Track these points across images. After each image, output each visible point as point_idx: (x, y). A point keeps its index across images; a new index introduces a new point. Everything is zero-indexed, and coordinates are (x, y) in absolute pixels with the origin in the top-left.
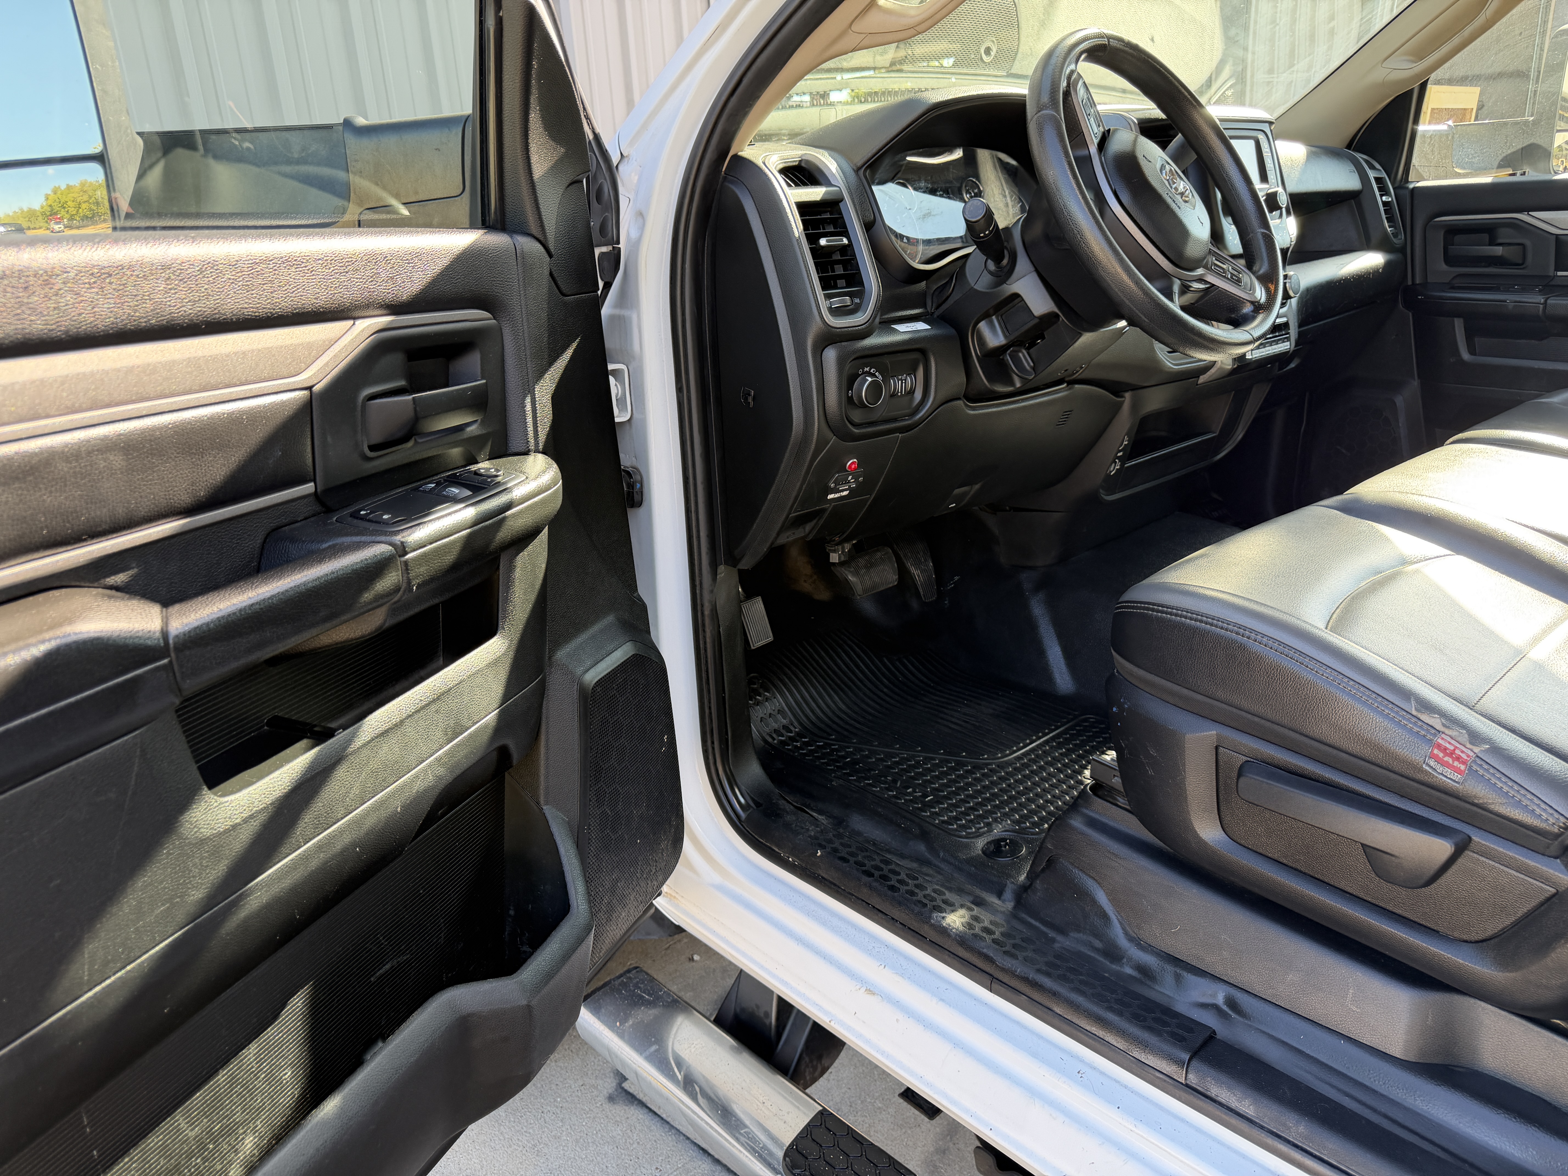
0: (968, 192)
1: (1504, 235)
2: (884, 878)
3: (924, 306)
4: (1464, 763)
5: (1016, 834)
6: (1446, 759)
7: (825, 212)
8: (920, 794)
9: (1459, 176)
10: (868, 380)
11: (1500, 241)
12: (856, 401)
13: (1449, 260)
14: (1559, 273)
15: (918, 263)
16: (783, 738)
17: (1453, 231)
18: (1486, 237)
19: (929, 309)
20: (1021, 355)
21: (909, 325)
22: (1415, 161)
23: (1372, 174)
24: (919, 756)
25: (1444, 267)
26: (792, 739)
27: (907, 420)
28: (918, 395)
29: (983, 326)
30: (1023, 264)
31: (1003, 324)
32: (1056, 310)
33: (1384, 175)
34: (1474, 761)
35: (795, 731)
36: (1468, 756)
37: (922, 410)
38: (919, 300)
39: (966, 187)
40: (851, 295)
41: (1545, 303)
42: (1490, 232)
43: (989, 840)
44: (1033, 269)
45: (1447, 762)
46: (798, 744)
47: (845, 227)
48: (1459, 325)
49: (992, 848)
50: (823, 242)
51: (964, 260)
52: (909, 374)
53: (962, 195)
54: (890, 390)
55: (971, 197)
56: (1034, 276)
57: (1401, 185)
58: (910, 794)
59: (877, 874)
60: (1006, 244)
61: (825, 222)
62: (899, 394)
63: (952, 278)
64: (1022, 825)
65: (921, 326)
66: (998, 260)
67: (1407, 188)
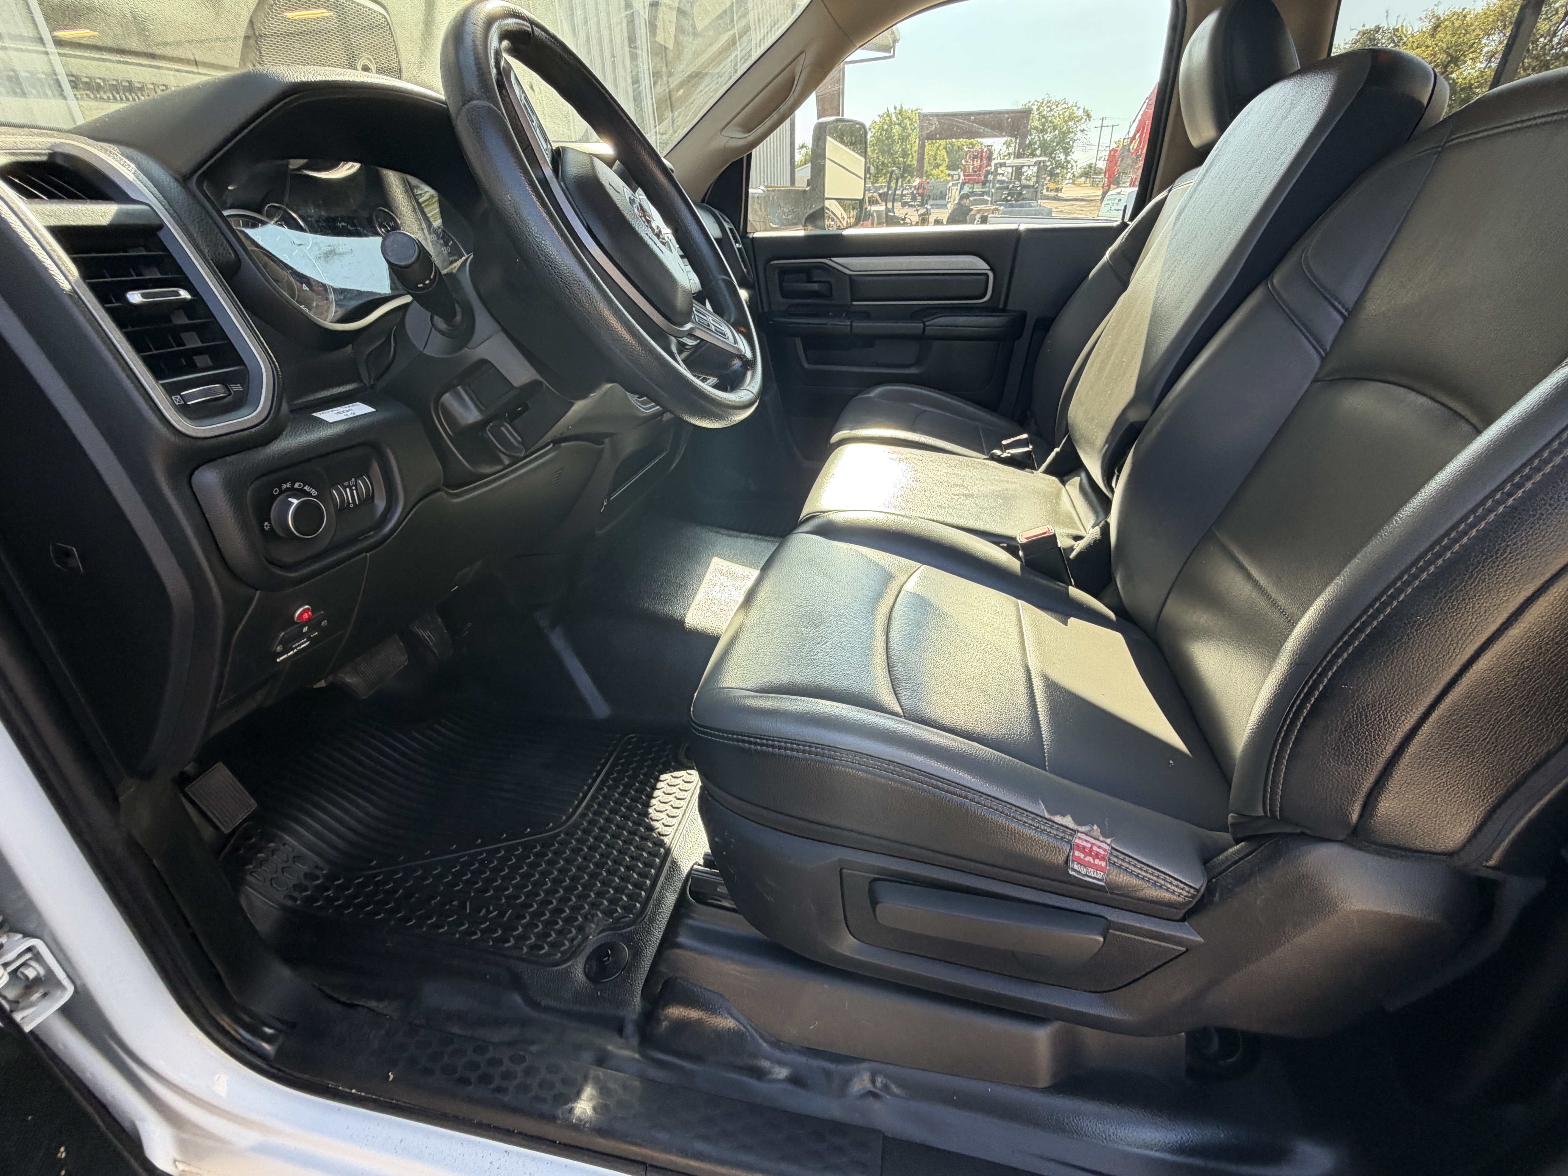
0: (381, 226)
1: (817, 275)
2: (485, 1079)
3: (359, 379)
4: (1103, 859)
5: (612, 932)
6: (1087, 859)
7: (136, 246)
8: (496, 913)
9: (772, 229)
10: (292, 503)
11: (815, 279)
12: (282, 535)
13: (785, 294)
14: (854, 303)
15: (332, 322)
16: (308, 893)
17: (784, 271)
18: (803, 276)
19: (366, 381)
20: (503, 429)
21: (340, 409)
22: (750, 217)
23: (727, 226)
24: (481, 853)
25: (781, 299)
26: (323, 888)
27: (372, 536)
28: (380, 504)
29: (447, 398)
30: (484, 322)
31: (473, 395)
32: (539, 378)
33: (732, 227)
34: (1111, 854)
35: (324, 875)
36: (1105, 850)
37: (390, 519)
38: (348, 373)
39: (377, 218)
40: (222, 380)
41: (851, 325)
42: (807, 272)
43: (587, 955)
44: (498, 328)
45: (1089, 862)
46: (330, 893)
47: (180, 270)
48: (798, 342)
49: (594, 964)
50: (135, 297)
51: (401, 314)
52: (359, 477)
53: (375, 228)
54: (335, 504)
55: (388, 231)
56: (502, 335)
57: (744, 234)
58: (485, 919)
59: (473, 1076)
60: (454, 296)
61: (136, 264)
62: (352, 506)
63: (388, 339)
64: (615, 915)
65: (360, 409)
66: (449, 317)
67: (749, 238)
